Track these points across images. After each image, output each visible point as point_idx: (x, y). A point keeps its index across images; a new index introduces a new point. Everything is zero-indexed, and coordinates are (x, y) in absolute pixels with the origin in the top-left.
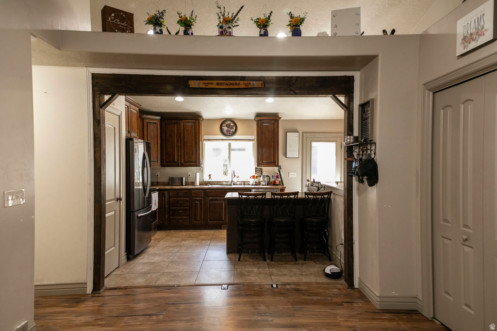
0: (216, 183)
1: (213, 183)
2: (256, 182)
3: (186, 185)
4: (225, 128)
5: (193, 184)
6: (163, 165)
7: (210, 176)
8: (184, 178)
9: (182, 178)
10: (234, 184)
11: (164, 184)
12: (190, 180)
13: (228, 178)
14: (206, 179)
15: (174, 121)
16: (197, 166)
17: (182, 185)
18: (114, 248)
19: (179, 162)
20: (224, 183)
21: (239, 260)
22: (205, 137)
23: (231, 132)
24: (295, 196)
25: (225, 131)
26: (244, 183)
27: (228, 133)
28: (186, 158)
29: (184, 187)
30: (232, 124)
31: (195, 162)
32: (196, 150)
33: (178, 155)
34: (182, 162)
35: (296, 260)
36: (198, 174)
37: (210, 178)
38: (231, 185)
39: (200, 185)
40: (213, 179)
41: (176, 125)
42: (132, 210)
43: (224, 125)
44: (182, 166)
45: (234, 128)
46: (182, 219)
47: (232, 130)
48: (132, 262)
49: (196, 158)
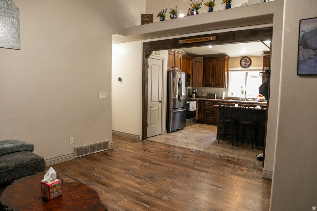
0: (236, 99)
1: (234, 99)
2: (261, 99)
3: (217, 99)
4: (243, 63)
5: (221, 98)
6: (204, 86)
8: (216, 95)
9: (214, 94)
10: (247, 100)
11: (206, 97)
12: (220, 96)
13: (243, 96)
14: (230, 95)
15: (211, 60)
16: (223, 87)
17: (214, 98)
18: (157, 125)
19: (212, 84)
20: (241, 99)
22: (230, 69)
23: (247, 65)
25: (243, 65)
26: (254, 100)
27: (245, 66)
28: (217, 82)
29: (216, 100)
30: (248, 60)
31: (222, 84)
32: (222, 77)
33: (212, 80)
34: (214, 84)
36: (224, 92)
37: (232, 95)
38: (244, 100)
39: (225, 99)
40: (234, 96)
41: (211, 62)
42: (169, 108)
43: (243, 60)
44: (214, 87)
45: (249, 62)
46: (210, 118)
47: (247, 64)
49: (222, 82)
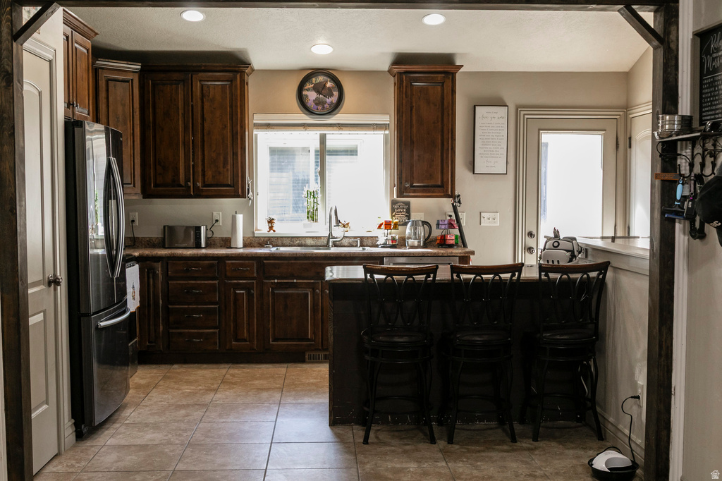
0: (288, 242)
1: (280, 242)
2: (393, 239)
3: (208, 246)
4: (312, 96)
5: (227, 243)
6: (147, 193)
7: (271, 221)
8: (203, 229)
9: (198, 229)
10: (335, 245)
11: (150, 244)
12: (219, 234)
13: (320, 229)
14: (262, 229)
15: (176, 76)
16: (238, 196)
17: (198, 246)
18: (45, 407)
19: (190, 184)
20: (309, 242)
21: (366, 442)
22: (258, 119)
23: (327, 106)
24: (513, 275)
25: (311, 104)
26: (363, 241)
27: (320, 107)
28: (209, 174)
29: (204, 251)
30: (329, 84)
31: (234, 185)
32: (235, 154)
33: (187, 168)
34: (199, 184)
35: (514, 440)
36: (240, 218)
37: (271, 228)
38: (327, 246)
39: (245, 246)
40: (281, 229)
41: (181, 86)
42: (83, 310)
43: (308, 86)
44: (199, 195)
45: (336, 93)
46: (200, 335)
47: (328, 100)
48: (88, 443)
49: (235, 176)
